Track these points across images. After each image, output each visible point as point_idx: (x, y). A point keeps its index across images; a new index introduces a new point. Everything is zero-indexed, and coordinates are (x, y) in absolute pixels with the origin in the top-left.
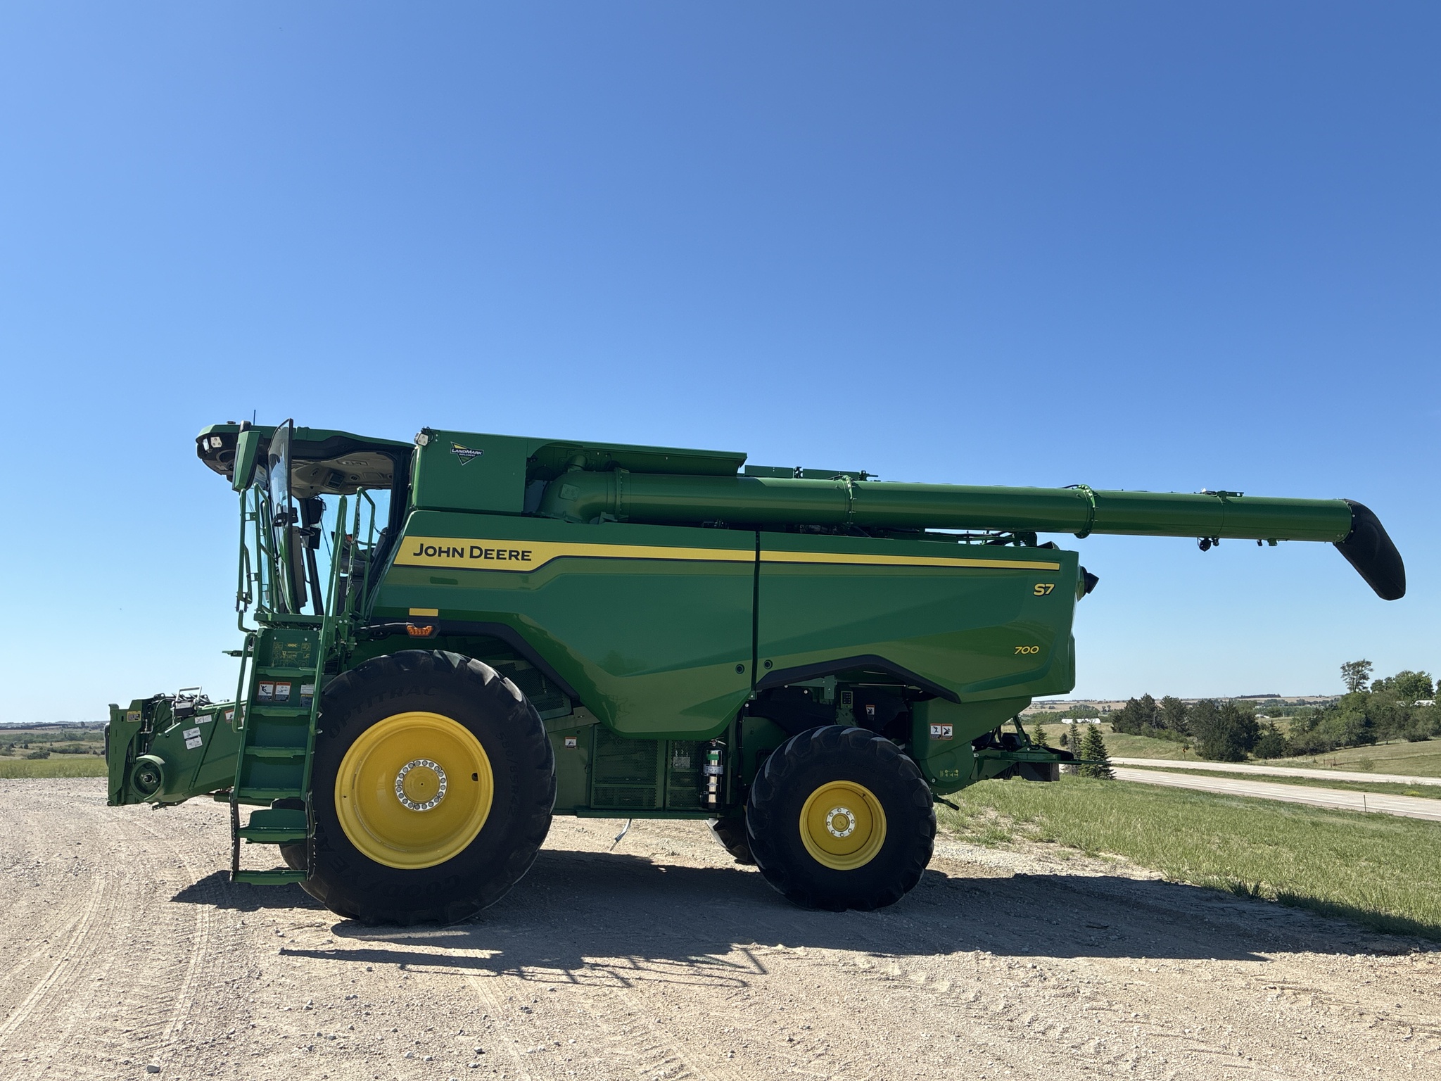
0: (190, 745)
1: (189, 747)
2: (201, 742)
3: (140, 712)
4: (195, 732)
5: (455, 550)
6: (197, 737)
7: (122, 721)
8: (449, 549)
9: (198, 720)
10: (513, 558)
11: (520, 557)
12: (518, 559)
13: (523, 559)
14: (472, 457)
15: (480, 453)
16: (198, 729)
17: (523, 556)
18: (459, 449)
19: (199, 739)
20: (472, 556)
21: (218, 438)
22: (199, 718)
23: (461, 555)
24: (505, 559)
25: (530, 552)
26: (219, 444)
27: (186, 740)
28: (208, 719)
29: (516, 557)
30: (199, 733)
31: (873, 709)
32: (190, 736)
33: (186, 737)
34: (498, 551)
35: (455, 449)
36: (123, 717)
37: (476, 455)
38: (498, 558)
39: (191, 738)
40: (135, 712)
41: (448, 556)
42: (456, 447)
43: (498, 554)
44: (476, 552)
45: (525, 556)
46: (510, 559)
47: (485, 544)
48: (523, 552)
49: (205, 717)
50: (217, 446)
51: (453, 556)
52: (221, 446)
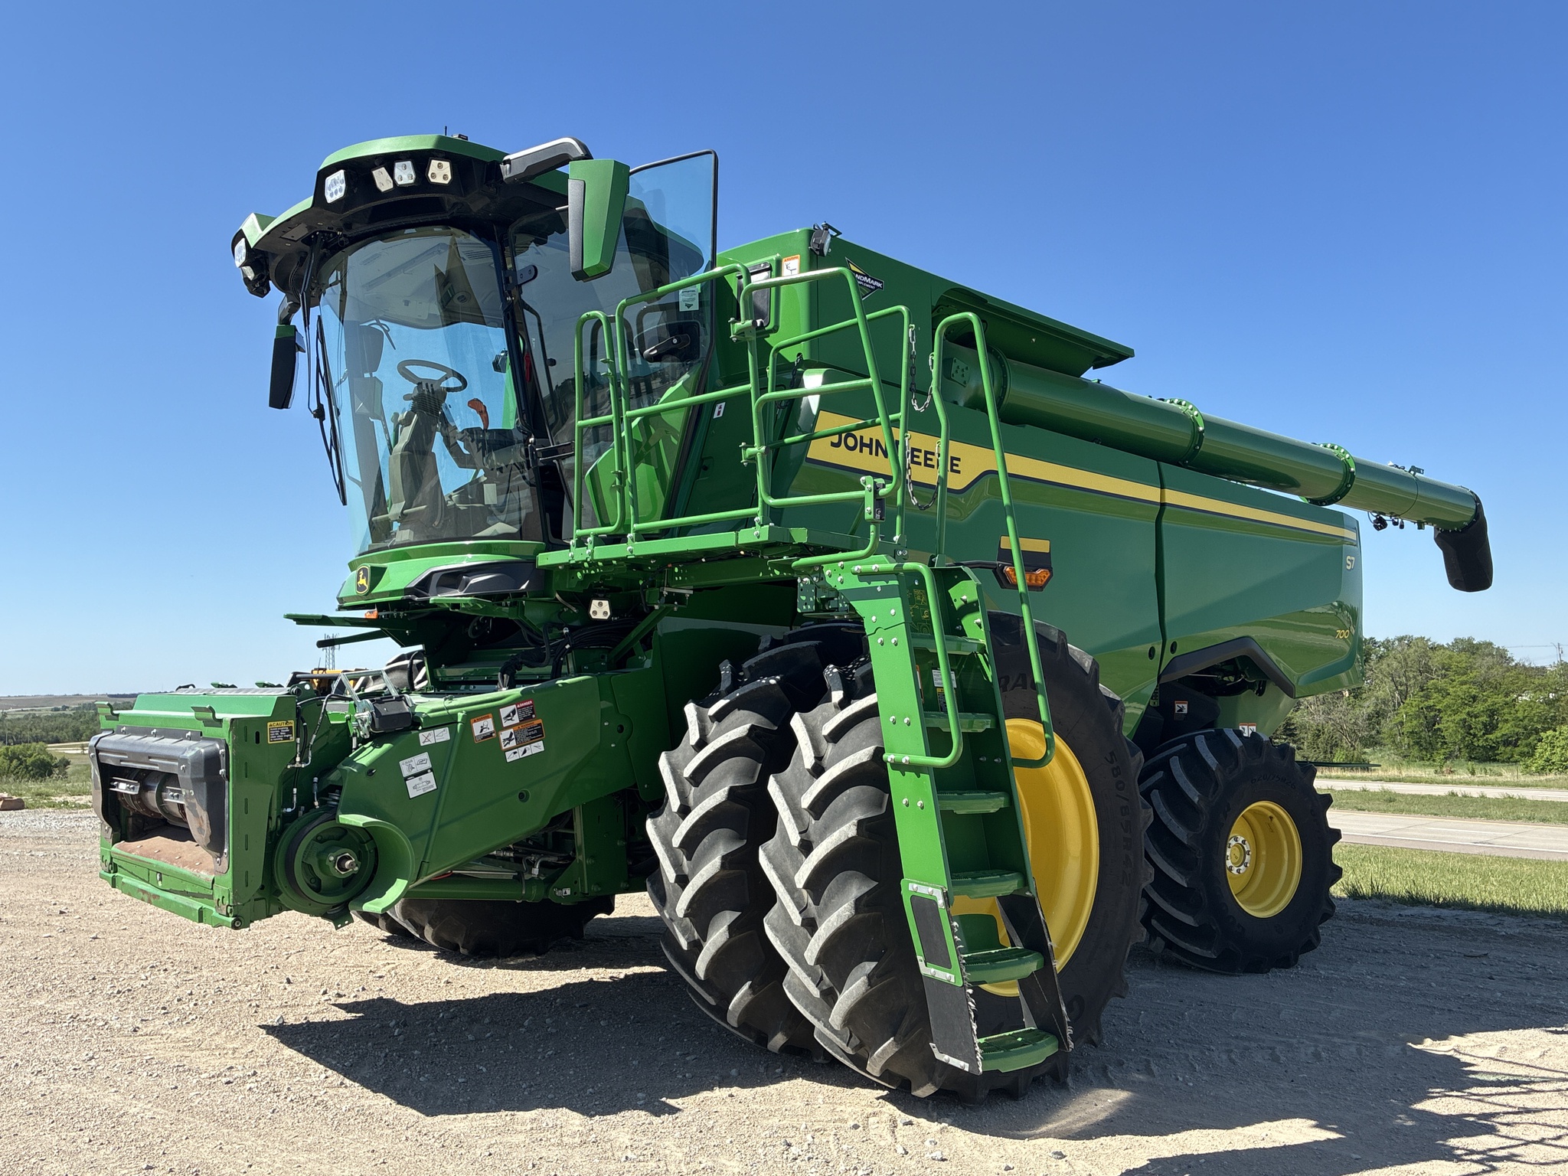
0: (417, 788)
1: (413, 794)
2: (433, 782)
3: (292, 723)
4: (421, 762)
5: (878, 443)
6: (425, 772)
7: (258, 741)
9: (426, 738)
11: (948, 466)
13: (952, 470)
14: (872, 290)
15: (880, 285)
16: (425, 756)
17: (952, 464)
18: (856, 273)
19: (430, 776)
21: (446, 165)
22: (426, 733)
23: (885, 454)
24: (933, 466)
25: (959, 460)
26: (445, 177)
27: (406, 779)
28: (442, 735)
30: (429, 765)
31: (1186, 706)
32: (414, 771)
33: (405, 774)
34: (926, 453)
36: (258, 734)
37: (876, 287)
38: (926, 465)
39: (416, 775)
40: (282, 724)
41: (871, 453)
42: (853, 268)
43: (926, 459)
46: (938, 467)
47: (913, 439)
48: (952, 458)
49: (437, 731)
50: (439, 180)
51: (877, 454)
52: (446, 182)
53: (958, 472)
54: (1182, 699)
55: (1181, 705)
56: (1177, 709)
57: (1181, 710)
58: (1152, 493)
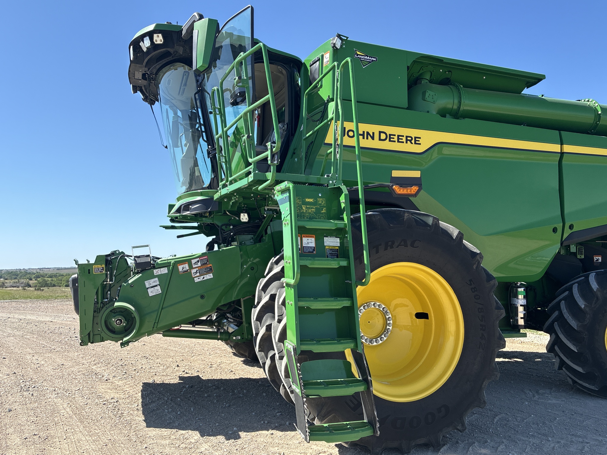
0: (152, 292)
1: (151, 294)
2: (160, 290)
3: (104, 266)
4: (155, 282)
5: (368, 133)
6: (156, 286)
7: (89, 273)
8: (364, 132)
9: (156, 272)
10: (408, 142)
11: (413, 141)
12: (412, 143)
13: (415, 143)
14: (370, 62)
15: (375, 59)
16: (157, 279)
17: (415, 141)
18: (360, 55)
19: (159, 287)
20: (380, 139)
21: (160, 35)
22: (157, 270)
23: (373, 138)
24: (403, 142)
25: (420, 138)
26: (161, 41)
27: (148, 289)
28: (165, 271)
29: (410, 141)
30: (158, 283)
31: (600, 258)
32: (151, 285)
33: (147, 286)
34: (398, 136)
35: (358, 55)
36: (89, 270)
37: (373, 61)
38: (398, 142)
39: (152, 287)
40: (99, 266)
41: (364, 138)
42: (358, 53)
43: (398, 139)
44: (383, 136)
45: (416, 140)
46: (407, 143)
47: (390, 130)
48: (415, 138)
49: (162, 269)
50: (159, 42)
51: (367, 138)
52: (162, 43)
53: (420, 144)
54: (598, 255)
55: (597, 258)
56: (595, 259)
57: (597, 260)
58: (556, 148)
